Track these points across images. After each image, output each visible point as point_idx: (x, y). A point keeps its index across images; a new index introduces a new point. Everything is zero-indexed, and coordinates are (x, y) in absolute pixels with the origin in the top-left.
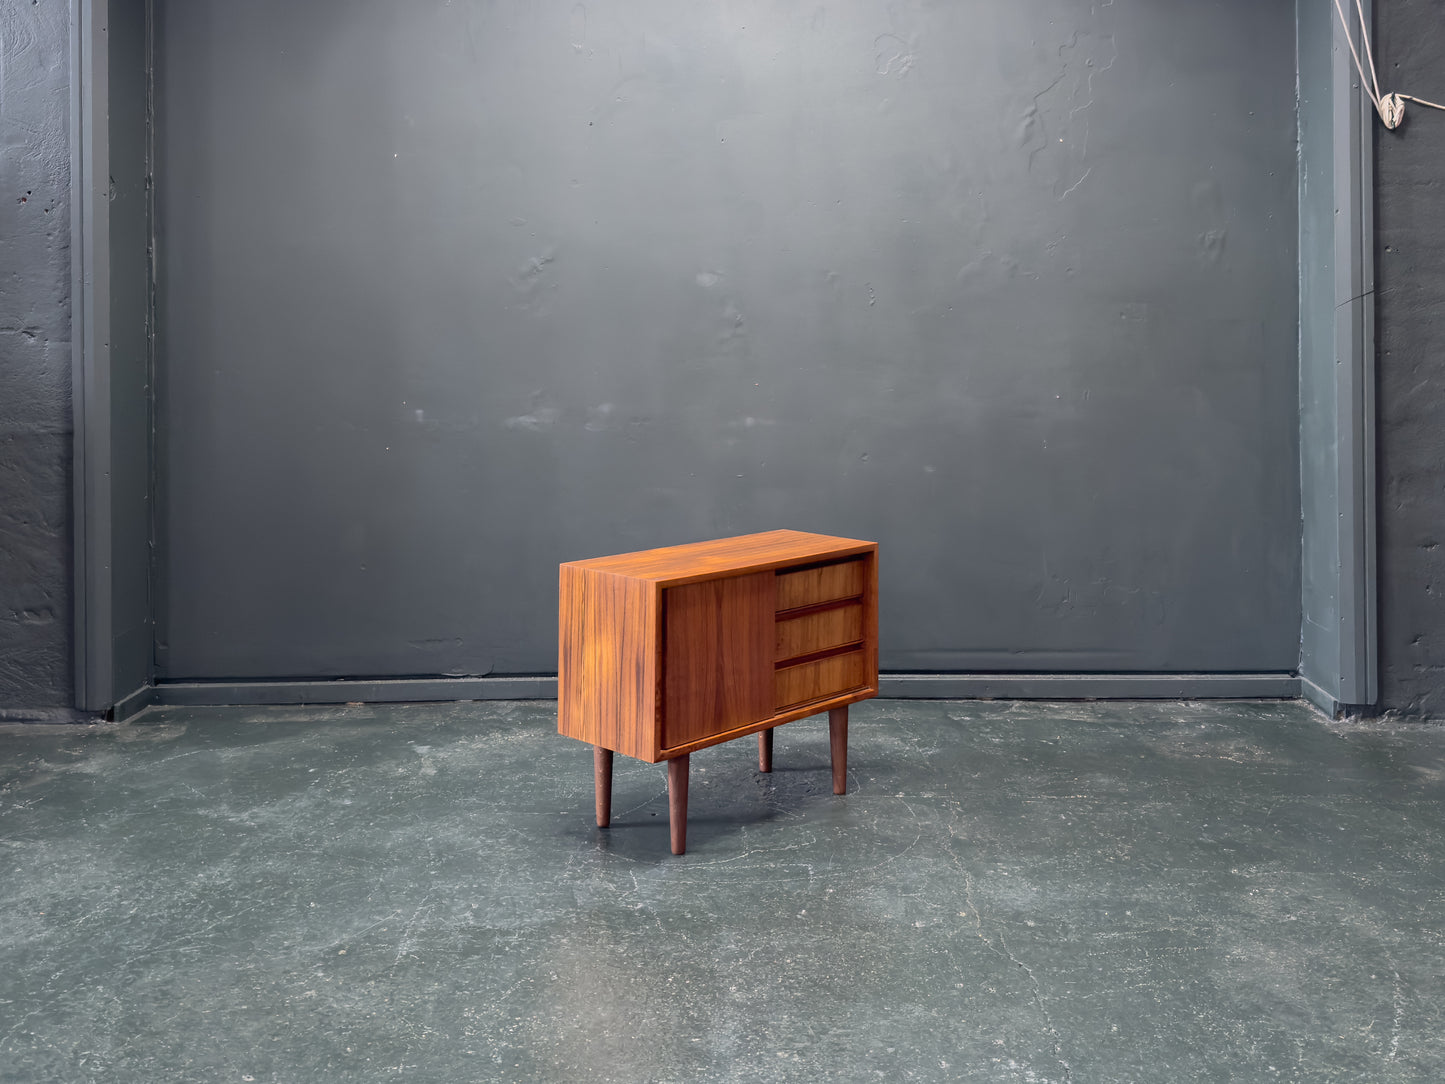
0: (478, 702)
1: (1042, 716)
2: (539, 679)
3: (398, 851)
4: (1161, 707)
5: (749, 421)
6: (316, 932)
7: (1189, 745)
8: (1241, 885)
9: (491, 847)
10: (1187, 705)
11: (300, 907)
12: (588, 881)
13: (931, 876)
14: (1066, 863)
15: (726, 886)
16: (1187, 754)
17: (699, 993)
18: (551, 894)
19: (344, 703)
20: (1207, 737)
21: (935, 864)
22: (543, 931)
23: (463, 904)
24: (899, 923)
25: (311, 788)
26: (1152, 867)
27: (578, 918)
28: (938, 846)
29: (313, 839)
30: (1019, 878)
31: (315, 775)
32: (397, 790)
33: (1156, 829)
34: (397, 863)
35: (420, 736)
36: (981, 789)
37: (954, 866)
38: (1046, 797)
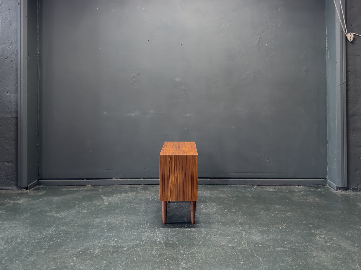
0: (120, 185)
1: (262, 189)
2: (135, 179)
3: (97, 224)
4: (292, 187)
5: (188, 115)
6: (74, 247)
7: (300, 197)
8: (315, 235)
9: (121, 224)
10: (298, 187)
11: (71, 240)
12: (145, 233)
13: (234, 232)
14: (269, 229)
15: (181, 235)
16: (299, 200)
17: (173, 265)
18: (136, 237)
19: (86, 185)
20: (303, 195)
21: (235, 229)
22: (133, 247)
23: (113, 239)
24: (226, 245)
25: (76, 208)
26: (291, 230)
27: (142, 243)
28: (236, 224)
29: (75, 221)
30: (257, 233)
31: (77, 204)
32: (98, 208)
33: (292, 220)
34: (97, 228)
35: (104, 194)
36: (247, 209)
37: (240, 229)
38: (263, 211)
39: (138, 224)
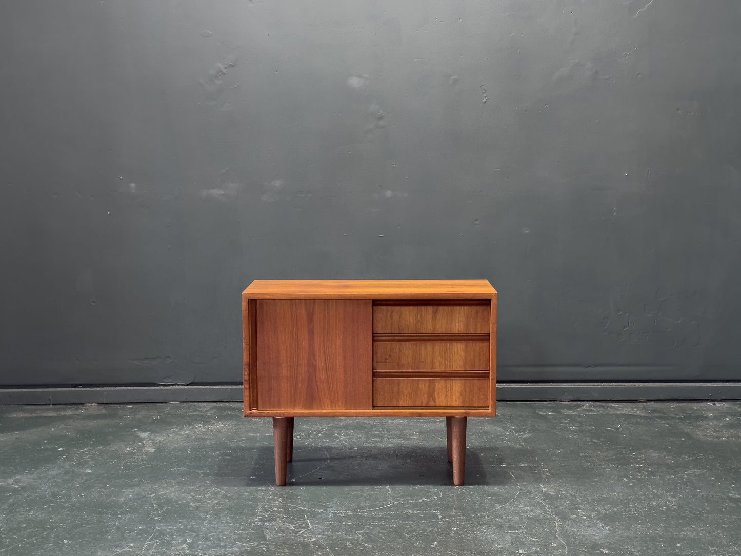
0: (185, 404)
1: (607, 412)
2: (229, 387)
3: (130, 503)
4: (695, 406)
5: (389, 194)
7: (718, 431)
9: (200, 500)
10: (714, 404)
11: (56, 543)
12: (274, 523)
13: (529, 519)
14: (630, 511)
15: (376, 526)
16: (716, 437)
18: (247, 532)
19: (82, 404)
20: (730, 426)
21: (532, 511)
23: (180, 539)
24: (508, 551)
25: (60, 462)
26: (694, 514)
27: (268, 548)
28: (533, 499)
29: (63, 496)
30: (595, 521)
31: (63, 453)
32: (126, 462)
33: (695, 488)
34: (129, 512)
35: (142, 426)
36: (563, 461)
37: (545, 512)
38: (612, 466)
39: (249, 500)
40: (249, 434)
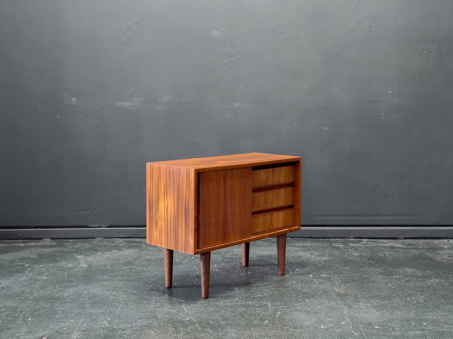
0: (106, 239)
1: (378, 245)
2: (135, 228)
3: (71, 297)
4: (436, 242)
6: (31, 330)
7: (450, 257)
9: (115, 296)
10: (448, 241)
11: (24, 320)
12: (163, 309)
13: (327, 308)
14: (393, 303)
15: (229, 311)
16: (450, 260)
18: (145, 314)
19: (41, 239)
21: (329, 303)
22: (142, 328)
23: (103, 318)
24: (313, 326)
25: (27, 272)
26: (435, 305)
27: (158, 324)
28: (330, 296)
29: (28, 293)
30: (370, 309)
31: (28, 267)
32: (68, 273)
33: (436, 290)
34: (70, 302)
35: (78, 252)
36: (350, 274)
37: (338, 304)
38: (381, 277)
40: (147, 257)
